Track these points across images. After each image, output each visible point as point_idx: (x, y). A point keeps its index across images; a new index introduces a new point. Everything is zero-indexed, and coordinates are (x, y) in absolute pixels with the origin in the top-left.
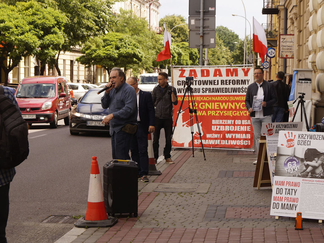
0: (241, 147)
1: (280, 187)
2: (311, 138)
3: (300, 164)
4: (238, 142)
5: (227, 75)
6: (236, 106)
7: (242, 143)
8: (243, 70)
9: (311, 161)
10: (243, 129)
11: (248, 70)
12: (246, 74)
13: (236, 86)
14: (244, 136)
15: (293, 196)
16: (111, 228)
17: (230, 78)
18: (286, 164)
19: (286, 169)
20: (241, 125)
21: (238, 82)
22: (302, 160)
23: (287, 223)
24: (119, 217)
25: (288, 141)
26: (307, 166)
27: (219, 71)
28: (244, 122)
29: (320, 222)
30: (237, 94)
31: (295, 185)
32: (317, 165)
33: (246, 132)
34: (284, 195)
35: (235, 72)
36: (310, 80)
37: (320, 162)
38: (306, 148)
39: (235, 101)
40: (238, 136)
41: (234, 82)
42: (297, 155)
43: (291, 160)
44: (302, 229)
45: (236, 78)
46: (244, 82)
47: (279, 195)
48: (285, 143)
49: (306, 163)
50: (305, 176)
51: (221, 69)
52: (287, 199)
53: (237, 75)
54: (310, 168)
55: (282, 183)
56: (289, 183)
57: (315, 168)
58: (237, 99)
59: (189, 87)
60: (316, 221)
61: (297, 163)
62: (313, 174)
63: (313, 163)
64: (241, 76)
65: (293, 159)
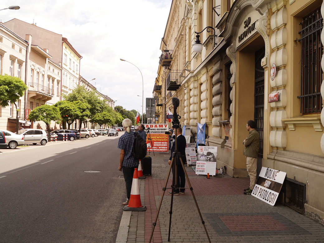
0: (164, 151)
1: (199, 165)
2: (209, 148)
3: (205, 157)
4: (163, 150)
5: (159, 127)
6: (162, 138)
7: (164, 150)
8: (165, 125)
9: (209, 156)
10: (165, 145)
11: (167, 125)
12: (166, 127)
13: (162, 131)
14: (165, 148)
15: (203, 168)
16: (146, 179)
17: (160, 128)
18: (200, 157)
19: (200, 159)
20: (164, 144)
21: (163, 129)
22: (206, 156)
23: (203, 177)
24: (146, 175)
25: (201, 149)
26: (208, 158)
27: (156, 125)
28: (165, 143)
29: (213, 176)
30: (163, 133)
31: (204, 164)
32: (211, 157)
33: (166, 146)
34: (200, 167)
35: (162, 126)
36: (190, 129)
37: (212, 156)
38: (207, 152)
39: (162, 136)
40: (163, 148)
41: (161, 129)
42: (204, 154)
43: (202, 156)
44: (209, 178)
45: (162, 128)
46: (165, 129)
47: (199, 167)
48: (200, 150)
49: (207, 156)
50: (207, 161)
51: (157, 125)
52: (201, 168)
53: (162, 127)
54: (209, 158)
55: (200, 163)
56: (202, 163)
57: (210, 158)
58: (163, 135)
59: (148, 131)
60: (212, 176)
61: (204, 157)
62: (210, 160)
63: (210, 157)
64: (164, 127)
65: (203, 155)
